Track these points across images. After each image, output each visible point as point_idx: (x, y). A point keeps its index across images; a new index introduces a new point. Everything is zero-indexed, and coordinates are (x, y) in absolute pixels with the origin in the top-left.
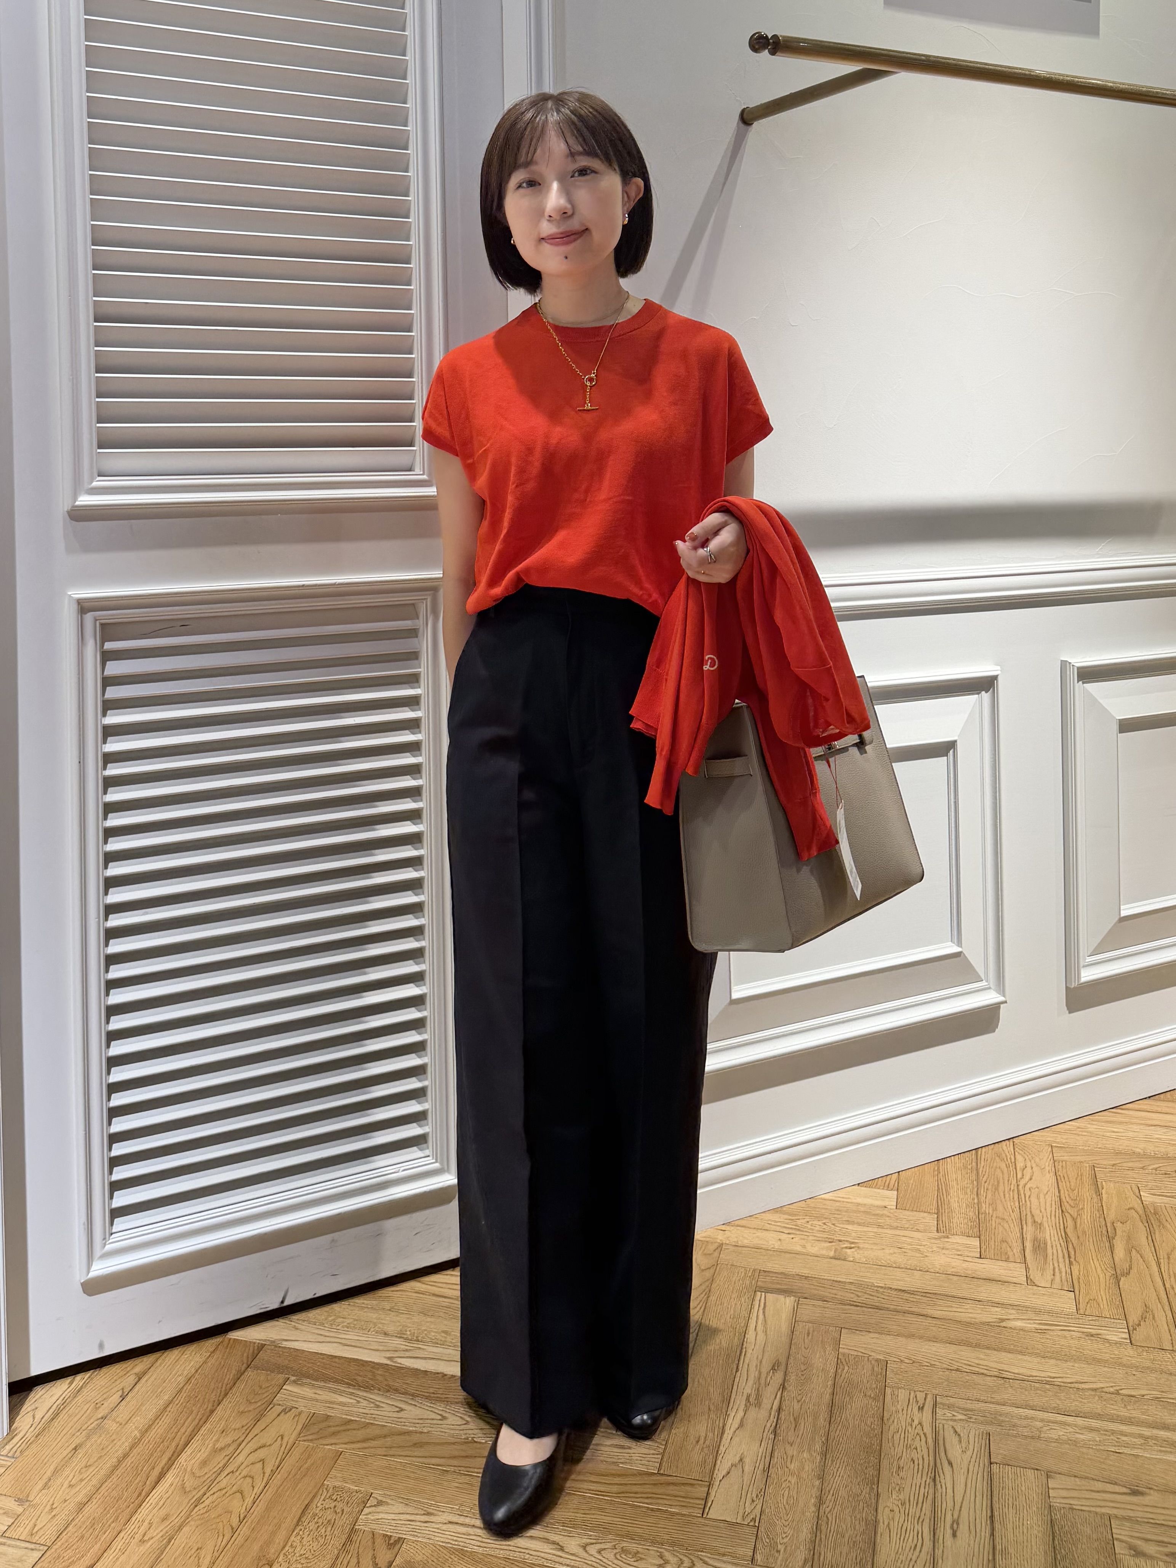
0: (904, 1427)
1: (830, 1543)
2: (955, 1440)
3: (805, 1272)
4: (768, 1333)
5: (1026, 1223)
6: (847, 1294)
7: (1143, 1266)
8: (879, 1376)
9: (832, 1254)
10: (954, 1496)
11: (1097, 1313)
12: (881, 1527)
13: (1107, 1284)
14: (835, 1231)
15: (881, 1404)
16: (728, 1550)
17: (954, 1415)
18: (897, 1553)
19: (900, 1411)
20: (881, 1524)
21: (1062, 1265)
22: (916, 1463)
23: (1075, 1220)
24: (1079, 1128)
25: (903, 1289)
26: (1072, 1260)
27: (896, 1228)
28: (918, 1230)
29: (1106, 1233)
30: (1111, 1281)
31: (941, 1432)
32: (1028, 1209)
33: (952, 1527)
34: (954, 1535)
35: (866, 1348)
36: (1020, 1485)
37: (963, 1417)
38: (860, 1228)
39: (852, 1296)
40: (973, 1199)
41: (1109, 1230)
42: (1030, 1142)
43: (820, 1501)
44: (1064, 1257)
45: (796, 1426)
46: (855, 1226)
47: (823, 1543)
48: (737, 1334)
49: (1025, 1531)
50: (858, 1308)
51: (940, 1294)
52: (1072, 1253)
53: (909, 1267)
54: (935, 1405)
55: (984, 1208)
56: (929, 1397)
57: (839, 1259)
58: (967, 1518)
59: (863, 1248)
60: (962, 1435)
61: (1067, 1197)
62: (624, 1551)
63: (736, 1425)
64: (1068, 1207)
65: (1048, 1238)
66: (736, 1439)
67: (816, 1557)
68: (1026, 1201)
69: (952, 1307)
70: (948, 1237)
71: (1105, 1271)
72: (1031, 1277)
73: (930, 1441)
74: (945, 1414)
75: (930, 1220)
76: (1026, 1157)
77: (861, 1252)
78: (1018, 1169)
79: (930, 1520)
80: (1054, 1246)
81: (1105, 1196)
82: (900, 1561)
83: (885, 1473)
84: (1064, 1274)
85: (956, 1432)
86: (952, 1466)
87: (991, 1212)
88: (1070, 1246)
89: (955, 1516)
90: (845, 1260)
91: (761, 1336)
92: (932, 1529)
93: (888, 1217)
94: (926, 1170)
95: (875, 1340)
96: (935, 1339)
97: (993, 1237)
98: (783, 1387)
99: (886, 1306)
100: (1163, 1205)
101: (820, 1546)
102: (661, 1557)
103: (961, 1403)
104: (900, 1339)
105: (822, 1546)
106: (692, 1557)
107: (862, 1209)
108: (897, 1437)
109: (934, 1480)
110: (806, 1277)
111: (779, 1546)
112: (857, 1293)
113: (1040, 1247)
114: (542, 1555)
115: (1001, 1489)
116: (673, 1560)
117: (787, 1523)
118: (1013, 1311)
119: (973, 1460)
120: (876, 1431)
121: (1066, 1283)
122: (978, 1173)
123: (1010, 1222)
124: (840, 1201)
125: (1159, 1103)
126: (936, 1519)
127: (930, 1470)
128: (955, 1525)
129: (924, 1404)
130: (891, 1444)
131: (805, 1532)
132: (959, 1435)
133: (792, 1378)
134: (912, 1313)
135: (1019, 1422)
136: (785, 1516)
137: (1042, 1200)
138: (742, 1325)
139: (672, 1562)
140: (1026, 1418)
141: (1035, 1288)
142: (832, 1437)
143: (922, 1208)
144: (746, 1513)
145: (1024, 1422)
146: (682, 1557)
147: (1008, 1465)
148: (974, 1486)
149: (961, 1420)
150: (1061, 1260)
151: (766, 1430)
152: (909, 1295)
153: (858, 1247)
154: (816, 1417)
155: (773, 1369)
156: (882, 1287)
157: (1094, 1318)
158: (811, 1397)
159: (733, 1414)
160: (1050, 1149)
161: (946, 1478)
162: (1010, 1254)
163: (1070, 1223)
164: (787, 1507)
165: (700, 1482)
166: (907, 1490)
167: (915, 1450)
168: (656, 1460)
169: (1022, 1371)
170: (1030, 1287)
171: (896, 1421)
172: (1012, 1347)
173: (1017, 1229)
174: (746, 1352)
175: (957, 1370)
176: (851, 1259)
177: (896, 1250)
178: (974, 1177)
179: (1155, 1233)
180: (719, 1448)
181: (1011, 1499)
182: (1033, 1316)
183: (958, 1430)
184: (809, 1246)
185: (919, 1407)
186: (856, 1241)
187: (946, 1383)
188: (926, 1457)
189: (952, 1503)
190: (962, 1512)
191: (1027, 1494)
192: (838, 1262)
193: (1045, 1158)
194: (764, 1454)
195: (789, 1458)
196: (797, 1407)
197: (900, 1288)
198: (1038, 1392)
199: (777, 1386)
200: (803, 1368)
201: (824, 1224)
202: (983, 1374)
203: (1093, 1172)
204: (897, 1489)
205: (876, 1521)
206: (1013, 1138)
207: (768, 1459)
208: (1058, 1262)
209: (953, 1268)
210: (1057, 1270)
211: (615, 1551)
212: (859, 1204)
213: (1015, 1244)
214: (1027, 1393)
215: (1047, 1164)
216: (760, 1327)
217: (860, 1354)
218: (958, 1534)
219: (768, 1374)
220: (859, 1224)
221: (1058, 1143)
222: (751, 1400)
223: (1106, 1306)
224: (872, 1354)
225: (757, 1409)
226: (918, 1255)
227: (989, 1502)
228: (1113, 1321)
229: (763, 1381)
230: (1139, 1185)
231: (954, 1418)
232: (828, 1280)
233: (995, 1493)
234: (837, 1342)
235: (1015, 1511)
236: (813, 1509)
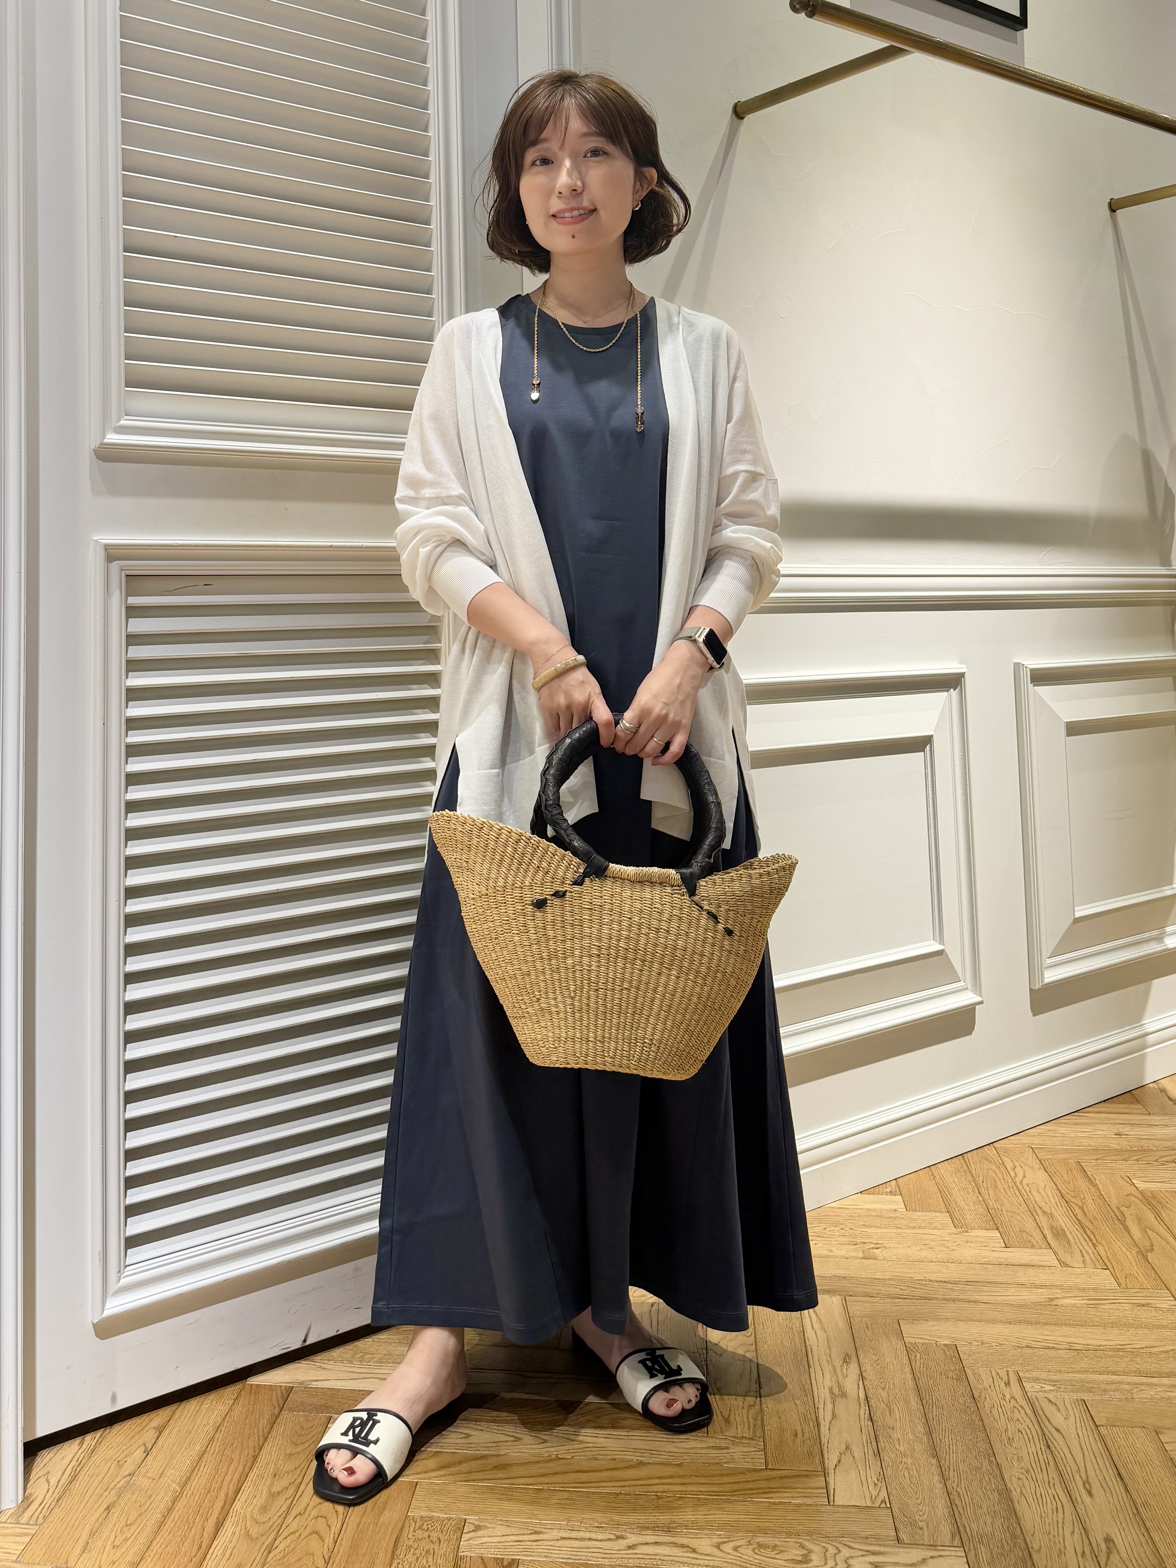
0: (998, 1402)
1: (969, 1514)
2: (1053, 1408)
3: (840, 1273)
4: (827, 1330)
5: (1037, 1214)
6: (891, 1289)
7: (1163, 1243)
8: (954, 1359)
9: (861, 1255)
10: (1074, 1459)
11: (1139, 1286)
12: (1015, 1495)
13: (1136, 1259)
14: (855, 1235)
15: (967, 1383)
16: (870, 1533)
17: (1042, 1387)
18: (1041, 1516)
19: (988, 1388)
20: (1014, 1492)
21: (1087, 1248)
22: (1023, 1432)
23: (1082, 1208)
24: (1050, 1131)
25: (945, 1280)
26: (1094, 1242)
27: (914, 1228)
28: (935, 1228)
29: (1116, 1217)
30: (1139, 1257)
31: (1036, 1403)
32: (1033, 1202)
33: (1085, 1488)
34: (1090, 1493)
35: (930, 1335)
36: (1134, 1443)
37: (1053, 1388)
38: (879, 1230)
39: (896, 1290)
40: (978, 1197)
41: (1117, 1214)
42: (1010, 1146)
43: (944, 1479)
44: (1086, 1241)
45: (890, 1412)
46: (874, 1229)
47: (963, 1516)
48: (796, 1334)
49: (1158, 1484)
50: (908, 1300)
51: (982, 1282)
52: (1092, 1237)
53: (941, 1260)
54: (1020, 1380)
55: (991, 1204)
56: (1012, 1375)
57: (870, 1258)
58: (1096, 1478)
59: (889, 1247)
60: (1058, 1404)
61: (1065, 1189)
62: (760, 1546)
63: (829, 1416)
64: (1070, 1198)
65: (1063, 1225)
66: (834, 1430)
67: (961, 1529)
68: (1028, 1196)
69: (998, 1292)
70: (967, 1232)
71: (1130, 1250)
72: (1062, 1260)
73: (1029, 1412)
74: (1033, 1387)
75: (945, 1218)
76: (1011, 1158)
77: (888, 1251)
78: (1009, 1168)
79: (1060, 1483)
80: (1072, 1232)
81: (1100, 1186)
82: (1047, 1524)
83: (997, 1447)
84: (1092, 1256)
85: (1050, 1401)
86: (1060, 1433)
87: (999, 1207)
88: (1088, 1232)
89: (1084, 1477)
90: (875, 1258)
91: (820, 1333)
92: (1066, 1491)
93: (902, 1218)
94: (921, 1175)
95: (936, 1328)
96: (994, 1321)
97: (1011, 1228)
98: (862, 1376)
99: (934, 1296)
100: (1157, 1189)
101: (961, 1518)
102: (802, 1547)
103: (1044, 1375)
104: (960, 1324)
105: (964, 1519)
106: (835, 1544)
107: (874, 1214)
108: (995, 1411)
109: (1049, 1447)
110: (845, 1278)
111: (920, 1523)
112: (901, 1287)
113: (1059, 1233)
114: (675, 1559)
115: (1117, 1448)
116: (816, 1549)
117: (919, 1502)
118: (1059, 1291)
119: (1078, 1425)
120: (972, 1409)
121: (1097, 1263)
122: (972, 1175)
123: (1022, 1214)
124: (849, 1208)
125: (1115, 1106)
126: (1066, 1482)
127: (1040, 1438)
128: (1087, 1486)
129: (1009, 1380)
130: (992, 1418)
131: (941, 1507)
132: (1055, 1404)
133: (867, 1367)
134: (961, 1300)
135: (1108, 1387)
136: (914, 1495)
137: (1043, 1193)
138: (798, 1325)
139: (815, 1550)
140: (1113, 1383)
141: (1070, 1268)
142: (931, 1418)
143: (931, 1209)
144: (874, 1497)
145: (1113, 1387)
146: (824, 1545)
147: (1115, 1426)
148: (1089, 1448)
149: (1050, 1390)
150: (1084, 1243)
151: (862, 1418)
152: (952, 1285)
153: (884, 1247)
154: (907, 1402)
155: (845, 1361)
156: (922, 1280)
157: (1138, 1290)
158: (894, 1384)
159: (822, 1406)
160: (1031, 1150)
161: (1058, 1442)
162: (1033, 1241)
163: (1078, 1211)
164: (912, 1486)
165: (814, 1473)
166: (1026, 1457)
167: (1018, 1422)
168: (760, 1457)
169: (1090, 1342)
170: (1065, 1268)
171: (987, 1397)
172: (1071, 1322)
173: (1031, 1220)
174: (811, 1348)
175: (1028, 1347)
176: (882, 1258)
177: (923, 1247)
178: (970, 1179)
179: (1161, 1214)
180: (820, 1439)
181: (1131, 1457)
182: (1078, 1293)
183: (1053, 1400)
184: (833, 1249)
185: (1005, 1383)
186: (879, 1242)
187: (1021, 1359)
188: (1031, 1426)
189: (1075, 1465)
190: (1088, 1473)
191: (1145, 1451)
192: (869, 1261)
193: (1030, 1158)
194: (869, 1441)
195: (895, 1441)
196: (884, 1394)
197: (941, 1279)
198: (1114, 1359)
199: (856, 1377)
200: (875, 1358)
201: (842, 1229)
202: (1054, 1348)
203: (1080, 1167)
204: (1016, 1458)
205: (1007, 1490)
206: (992, 1143)
207: (874, 1444)
208: (1083, 1245)
209: (984, 1258)
210: (1084, 1252)
211: (751, 1547)
212: (869, 1210)
213: (1034, 1233)
214: (1103, 1361)
215: (1034, 1163)
216: (816, 1326)
217: (926, 1341)
218: (1093, 1492)
219: (842, 1366)
220: (877, 1227)
221: (1037, 1145)
222: (834, 1392)
223: (1144, 1280)
224: (938, 1340)
225: (844, 1399)
226: (945, 1249)
227: (1111, 1461)
228: (1156, 1291)
229: (839, 1373)
230: (1128, 1175)
231: (1043, 1389)
232: (866, 1278)
233: (1113, 1453)
234: (900, 1332)
235: (1140, 1468)
236: (941, 1485)
